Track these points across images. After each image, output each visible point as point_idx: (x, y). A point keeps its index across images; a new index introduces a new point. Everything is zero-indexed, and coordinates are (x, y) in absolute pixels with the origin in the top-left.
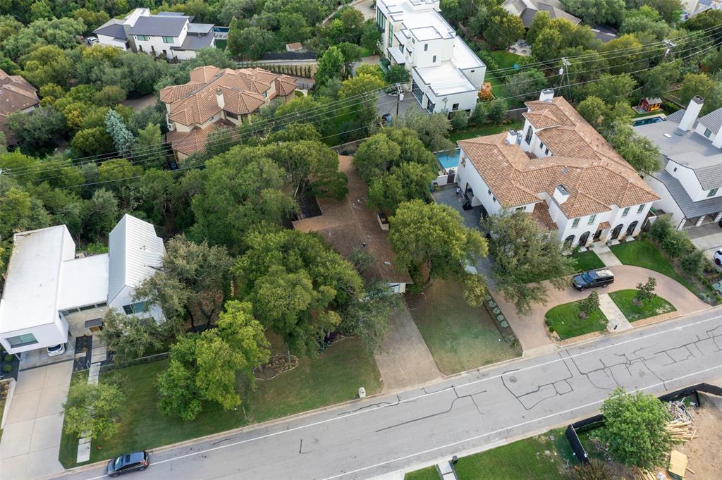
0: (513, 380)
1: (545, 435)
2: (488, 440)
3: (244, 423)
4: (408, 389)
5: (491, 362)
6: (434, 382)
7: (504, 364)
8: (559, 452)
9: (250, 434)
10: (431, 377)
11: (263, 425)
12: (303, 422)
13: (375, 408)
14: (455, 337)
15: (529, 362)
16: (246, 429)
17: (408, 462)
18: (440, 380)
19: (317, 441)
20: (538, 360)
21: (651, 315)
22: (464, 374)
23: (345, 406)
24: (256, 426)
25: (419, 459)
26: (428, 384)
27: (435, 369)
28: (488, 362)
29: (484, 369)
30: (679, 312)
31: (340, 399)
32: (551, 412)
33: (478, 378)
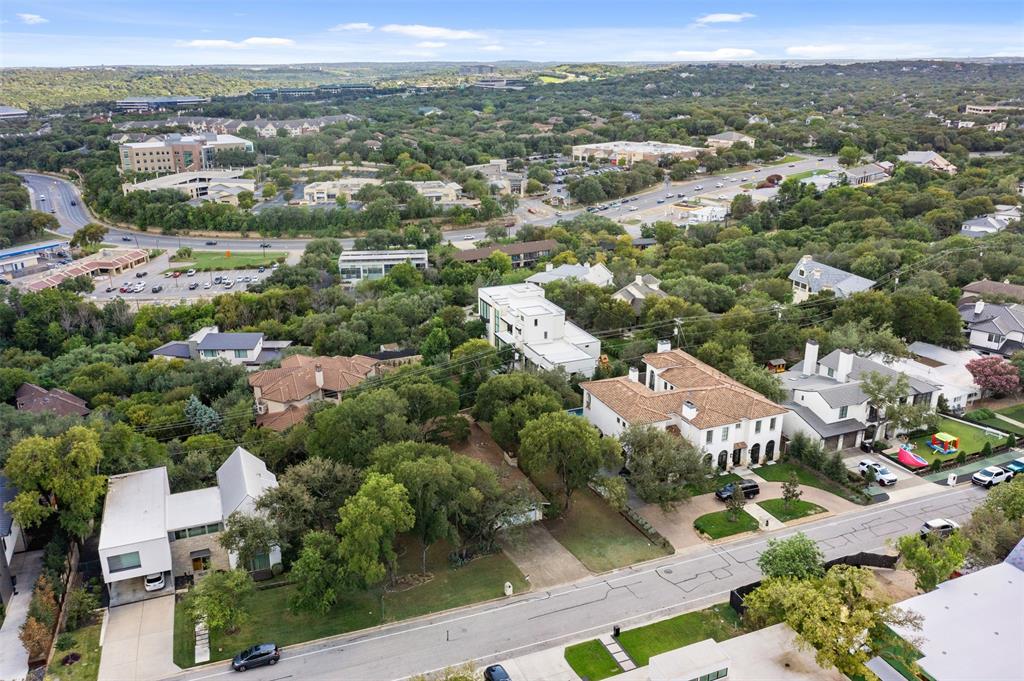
0: (668, 572)
1: (709, 609)
2: (649, 617)
3: (383, 622)
4: (558, 586)
5: (644, 560)
6: (584, 579)
7: (657, 561)
8: (725, 619)
9: (389, 631)
10: (580, 576)
11: (403, 623)
12: (447, 617)
13: (524, 602)
14: (601, 546)
15: (683, 558)
16: (385, 627)
17: (567, 640)
18: (591, 578)
19: (464, 630)
20: (692, 556)
21: (803, 516)
22: (615, 571)
23: (493, 603)
24: (396, 624)
25: (578, 636)
26: (579, 581)
27: (583, 570)
28: (639, 561)
29: (635, 567)
30: (831, 513)
31: (484, 598)
32: (712, 592)
33: (631, 573)
